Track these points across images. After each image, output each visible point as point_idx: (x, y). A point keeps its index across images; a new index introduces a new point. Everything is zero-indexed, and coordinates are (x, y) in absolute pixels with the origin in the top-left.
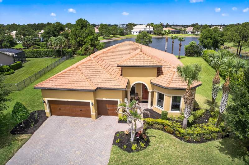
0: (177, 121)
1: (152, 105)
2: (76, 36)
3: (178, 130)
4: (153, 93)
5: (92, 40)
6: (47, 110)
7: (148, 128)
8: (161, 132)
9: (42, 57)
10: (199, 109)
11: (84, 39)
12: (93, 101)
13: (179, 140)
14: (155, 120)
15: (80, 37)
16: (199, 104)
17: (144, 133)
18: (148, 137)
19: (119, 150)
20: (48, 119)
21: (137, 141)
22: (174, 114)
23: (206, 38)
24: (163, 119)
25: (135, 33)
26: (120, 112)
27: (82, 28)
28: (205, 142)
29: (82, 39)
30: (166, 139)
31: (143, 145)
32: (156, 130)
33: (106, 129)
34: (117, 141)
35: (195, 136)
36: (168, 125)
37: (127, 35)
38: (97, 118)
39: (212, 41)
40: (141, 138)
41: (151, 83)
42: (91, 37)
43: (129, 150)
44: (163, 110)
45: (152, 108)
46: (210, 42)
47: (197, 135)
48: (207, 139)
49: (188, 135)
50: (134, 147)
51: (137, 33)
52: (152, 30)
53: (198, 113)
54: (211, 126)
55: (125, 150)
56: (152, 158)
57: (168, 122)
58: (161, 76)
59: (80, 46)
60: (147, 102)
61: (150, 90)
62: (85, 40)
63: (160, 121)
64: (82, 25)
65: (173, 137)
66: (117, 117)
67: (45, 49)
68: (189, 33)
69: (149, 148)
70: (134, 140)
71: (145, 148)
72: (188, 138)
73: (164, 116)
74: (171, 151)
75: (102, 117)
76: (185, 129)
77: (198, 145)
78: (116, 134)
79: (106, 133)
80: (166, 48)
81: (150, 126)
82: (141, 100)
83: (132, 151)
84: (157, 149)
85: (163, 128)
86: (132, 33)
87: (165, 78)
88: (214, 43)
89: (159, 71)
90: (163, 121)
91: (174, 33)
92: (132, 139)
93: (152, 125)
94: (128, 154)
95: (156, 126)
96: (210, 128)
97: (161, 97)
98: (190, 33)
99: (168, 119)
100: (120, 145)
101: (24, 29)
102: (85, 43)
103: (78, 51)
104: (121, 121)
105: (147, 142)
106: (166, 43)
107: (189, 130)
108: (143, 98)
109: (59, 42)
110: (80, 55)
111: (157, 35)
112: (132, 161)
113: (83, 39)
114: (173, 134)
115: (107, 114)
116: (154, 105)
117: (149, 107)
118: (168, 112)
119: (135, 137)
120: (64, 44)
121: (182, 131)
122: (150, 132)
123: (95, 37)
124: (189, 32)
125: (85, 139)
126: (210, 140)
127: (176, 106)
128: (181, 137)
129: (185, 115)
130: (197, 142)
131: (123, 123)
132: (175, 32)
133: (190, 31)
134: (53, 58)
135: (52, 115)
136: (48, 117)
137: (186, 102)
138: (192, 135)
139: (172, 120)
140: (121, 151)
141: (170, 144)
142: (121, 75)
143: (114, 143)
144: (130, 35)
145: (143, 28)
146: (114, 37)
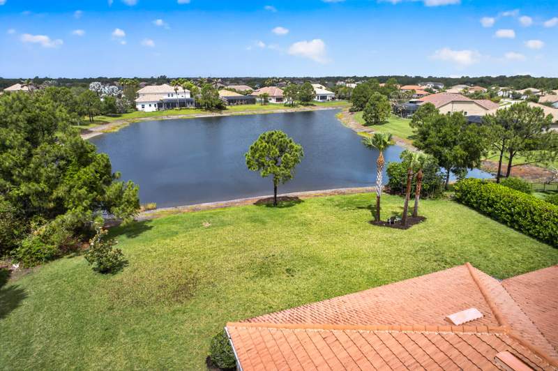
5: (91, 186)
11: (54, 186)
15: (28, 179)
25: (147, 106)
27: (32, 140)
29: (43, 186)
37: (126, 112)
42: (87, 173)
51: (153, 106)
52: (188, 96)
59: (30, 215)
62: (60, 191)
64: (30, 121)
68: (270, 101)
86: (139, 107)
91: (240, 102)
98: (273, 101)
102: (60, 200)
103: (26, 243)
110: (40, 259)
111: (206, 109)
113: (47, 190)
124: (270, 99)
132: (241, 100)
133: (274, 97)
144: (135, 114)
145: (164, 92)
146: (92, 121)
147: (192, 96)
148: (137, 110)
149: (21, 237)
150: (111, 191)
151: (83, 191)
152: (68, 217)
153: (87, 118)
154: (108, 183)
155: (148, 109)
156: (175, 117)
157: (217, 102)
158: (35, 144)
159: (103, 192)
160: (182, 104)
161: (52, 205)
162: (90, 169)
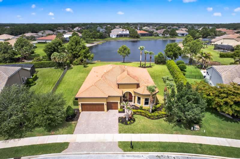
0: (147, 110)
1: (134, 103)
2: (72, 50)
3: (148, 115)
4: (135, 97)
5: (85, 53)
6: (80, 109)
7: (134, 114)
8: (140, 116)
9: (46, 67)
10: (158, 104)
11: (79, 53)
12: (106, 103)
13: (148, 119)
14: (137, 111)
15: (75, 51)
16: (159, 101)
17: (132, 117)
18: (134, 118)
19: (122, 124)
20: (81, 113)
21: (129, 120)
22: (146, 107)
23: (169, 51)
24: (140, 110)
26: (119, 107)
27: (76, 44)
28: (159, 119)
29: (77, 52)
30: (142, 118)
31: (132, 122)
32: (138, 115)
33: (114, 116)
34: (121, 121)
35: (155, 116)
36: (143, 113)
37: (106, 38)
38: (107, 111)
39: (172, 53)
40: (131, 119)
41: (134, 92)
43: (126, 124)
44: (140, 105)
45: (135, 104)
46: (171, 54)
47: (156, 116)
48: (160, 118)
49: (152, 116)
50: (129, 123)
51: (115, 36)
53: (158, 106)
54: (163, 112)
55: (125, 124)
56: (137, 126)
57: (143, 111)
58: (139, 88)
59: (75, 57)
60: (132, 101)
61: (133, 95)
62: (79, 54)
63: (139, 111)
64: (76, 41)
65: (146, 118)
66: (117, 110)
67: (46, 60)
69: (135, 123)
70: (128, 120)
71: (133, 123)
72: (152, 117)
73: (141, 108)
74: (145, 123)
75: (110, 110)
76: (151, 114)
77: (156, 120)
78: (119, 118)
79: (114, 118)
80: (141, 59)
81: (135, 113)
82: (128, 100)
83: (128, 124)
84: (138, 123)
85: (141, 114)
87: (141, 89)
88: (175, 55)
89: (138, 86)
90: (141, 111)
91: (147, 35)
92: (127, 119)
93: (136, 113)
94: (126, 125)
95: (137, 113)
96: (162, 113)
97: (139, 99)
99: (143, 110)
100: (122, 122)
101: (22, 41)
102: (79, 55)
103: (74, 62)
104: (120, 112)
105: (134, 120)
106: (141, 56)
107: (153, 114)
108: (129, 99)
109: (62, 57)
110: (76, 65)
111: (133, 38)
112: (128, 128)
114: (146, 116)
115: (112, 109)
116: (135, 103)
117: (133, 104)
118: (143, 106)
119: (129, 119)
120: (66, 58)
121: (150, 114)
122: (135, 116)
123: (87, 51)
125: (105, 121)
126: (161, 118)
127: (146, 103)
128: (149, 117)
129: (151, 107)
130: (156, 119)
131: (121, 113)
133: (161, 34)
134: (55, 68)
135: (82, 111)
136: (80, 112)
137: (150, 102)
138: (154, 116)
139: (145, 110)
140: (123, 125)
141: (144, 120)
142: (118, 88)
143: (119, 122)
144: (109, 38)
145: (120, 31)
146: (95, 40)
147: (129, 33)
148: (110, 37)
149: (74, 61)
150: (88, 55)
151: (83, 54)
152: (80, 58)
153: (94, 39)
154: (88, 53)
155: (114, 37)
156: (121, 40)
157: (136, 35)
158: (77, 45)
159: (86, 55)
160: (126, 36)
161: (78, 56)
162: (85, 50)
